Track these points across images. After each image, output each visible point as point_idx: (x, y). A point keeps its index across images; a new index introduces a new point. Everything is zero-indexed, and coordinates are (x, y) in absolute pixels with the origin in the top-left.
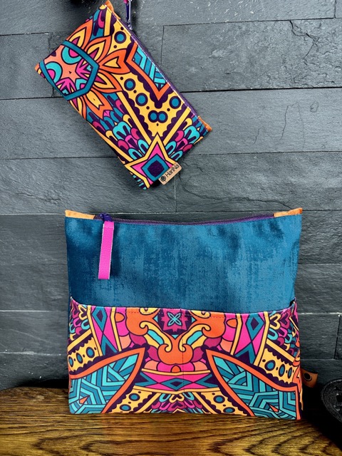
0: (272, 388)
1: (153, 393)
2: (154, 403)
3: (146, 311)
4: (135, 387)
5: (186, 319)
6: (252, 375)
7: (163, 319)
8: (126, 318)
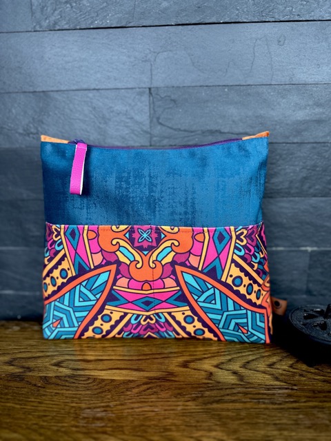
0: (240, 306)
1: (125, 313)
2: (126, 325)
3: (118, 228)
4: (107, 307)
5: (156, 235)
6: (220, 291)
7: (134, 235)
8: (98, 235)
